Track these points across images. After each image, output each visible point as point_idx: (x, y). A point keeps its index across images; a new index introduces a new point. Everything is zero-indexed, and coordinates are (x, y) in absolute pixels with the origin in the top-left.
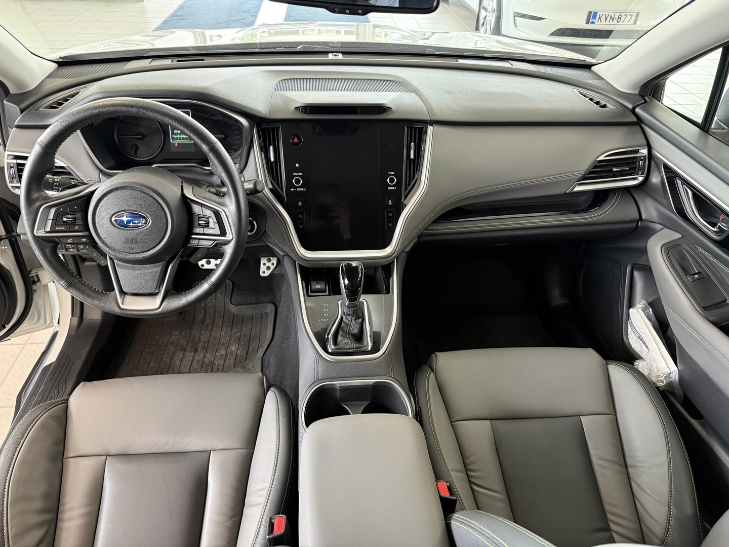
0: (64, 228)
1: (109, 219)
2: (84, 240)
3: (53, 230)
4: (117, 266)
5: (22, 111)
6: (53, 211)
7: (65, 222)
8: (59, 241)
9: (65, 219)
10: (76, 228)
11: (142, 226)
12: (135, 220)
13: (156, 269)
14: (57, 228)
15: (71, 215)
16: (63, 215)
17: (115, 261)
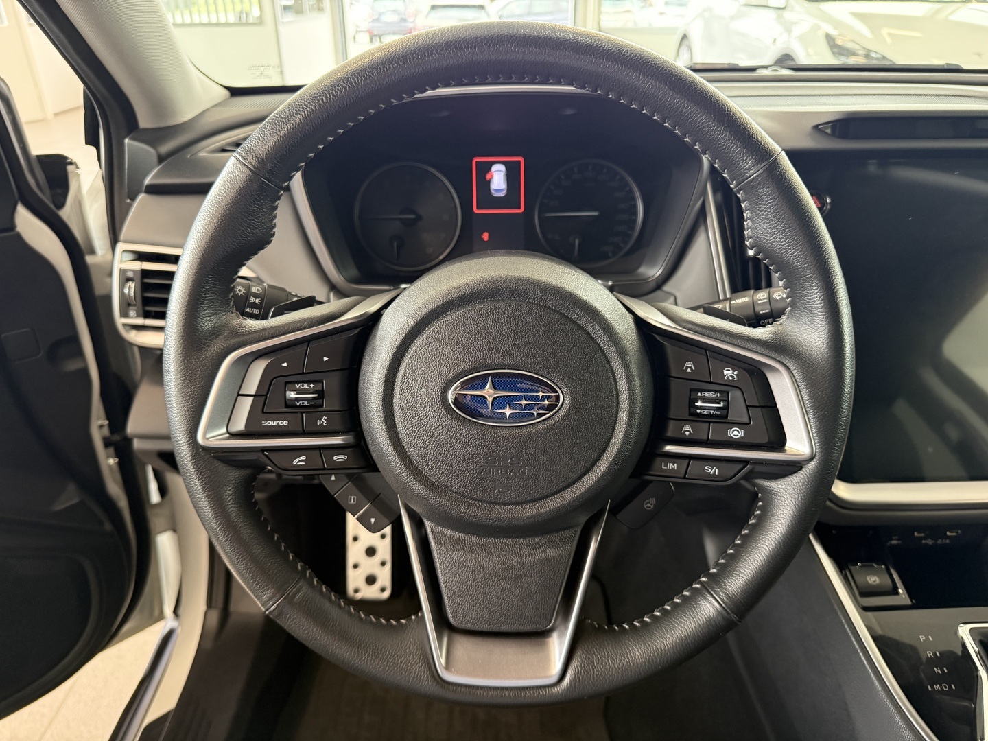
0: (285, 423)
1: (436, 395)
2: (340, 458)
3: (253, 429)
4: (436, 542)
5: (161, 159)
6: (258, 370)
7: (290, 405)
8: (267, 461)
9: (292, 395)
10: (322, 422)
11: (540, 415)
12: (519, 398)
13: (557, 551)
14: (265, 423)
15: (308, 382)
16: (287, 383)
17: (427, 524)
